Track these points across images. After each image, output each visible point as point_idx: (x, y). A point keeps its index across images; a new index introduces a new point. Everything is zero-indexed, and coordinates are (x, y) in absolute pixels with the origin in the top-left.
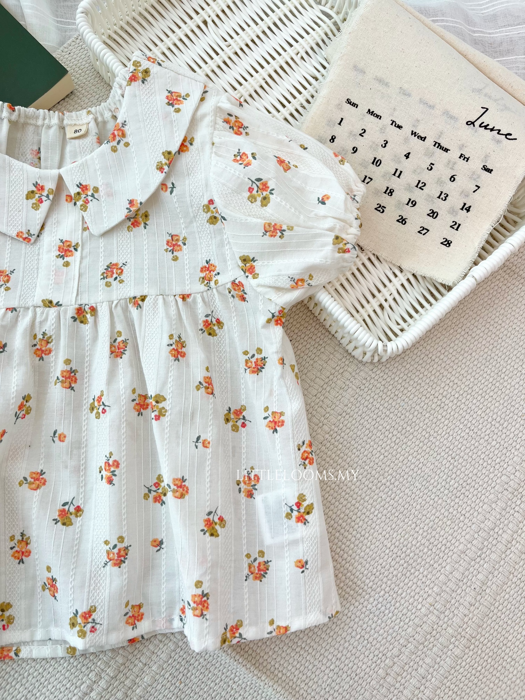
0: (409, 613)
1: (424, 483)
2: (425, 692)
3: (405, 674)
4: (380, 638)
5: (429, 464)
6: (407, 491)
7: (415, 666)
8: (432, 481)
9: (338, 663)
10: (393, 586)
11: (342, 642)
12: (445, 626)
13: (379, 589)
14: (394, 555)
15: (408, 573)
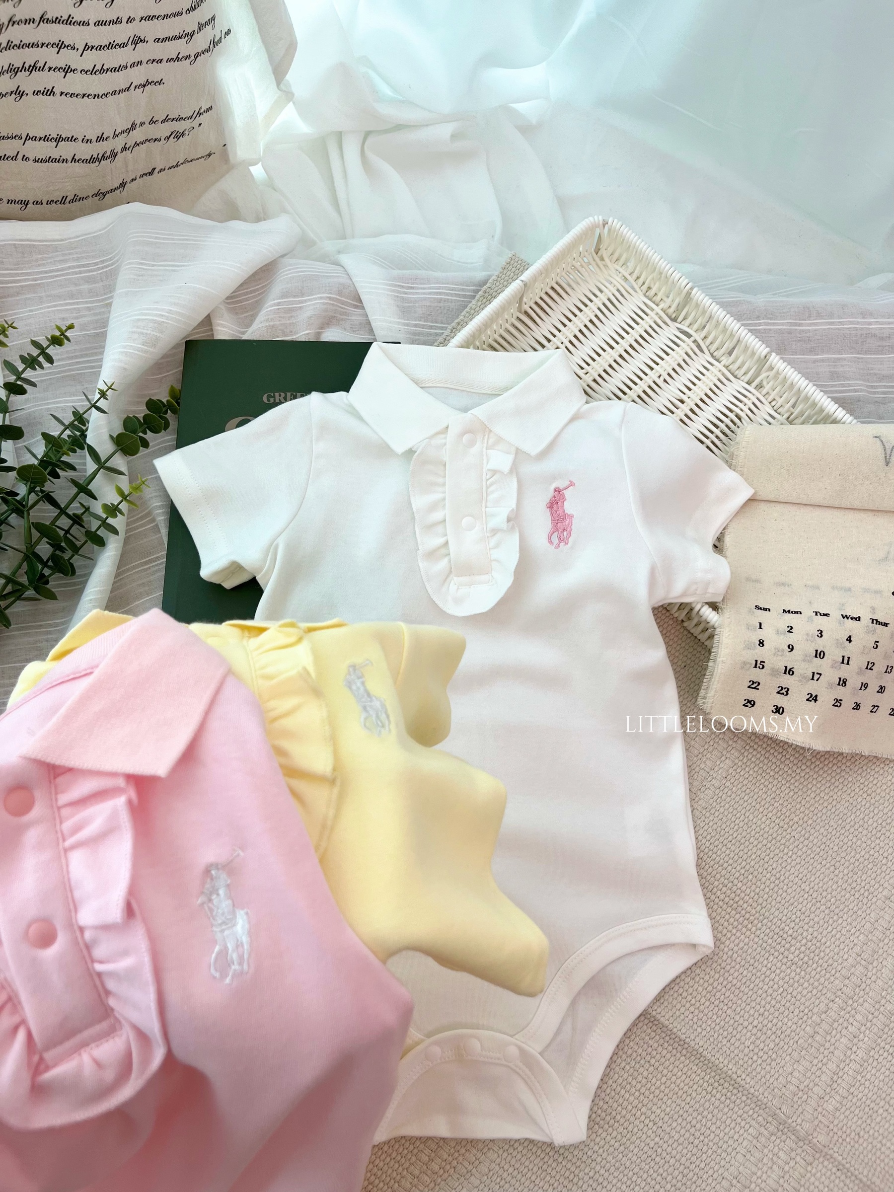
0: (836, 964)
1: (840, 822)
2: (857, 1053)
3: (834, 1032)
4: (805, 992)
5: (843, 802)
6: (822, 830)
7: (845, 1024)
8: (849, 820)
9: (761, 1019)
10: (815, 934)
11: (764, 995)
12: (874, 978)
13: (799, 938)
14: (814, 901)
15: (831, 920)
